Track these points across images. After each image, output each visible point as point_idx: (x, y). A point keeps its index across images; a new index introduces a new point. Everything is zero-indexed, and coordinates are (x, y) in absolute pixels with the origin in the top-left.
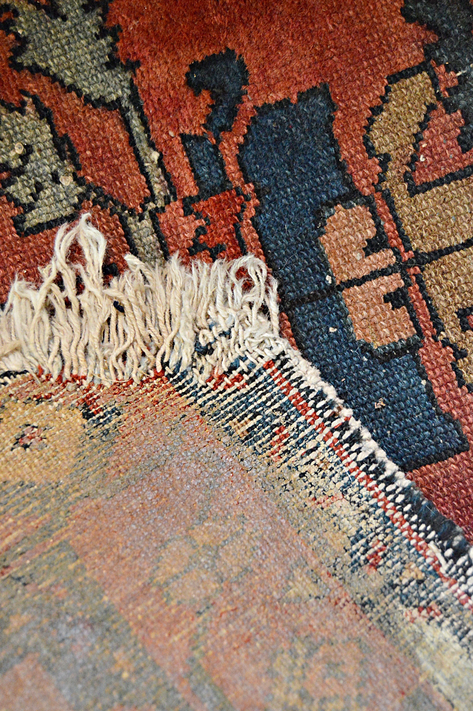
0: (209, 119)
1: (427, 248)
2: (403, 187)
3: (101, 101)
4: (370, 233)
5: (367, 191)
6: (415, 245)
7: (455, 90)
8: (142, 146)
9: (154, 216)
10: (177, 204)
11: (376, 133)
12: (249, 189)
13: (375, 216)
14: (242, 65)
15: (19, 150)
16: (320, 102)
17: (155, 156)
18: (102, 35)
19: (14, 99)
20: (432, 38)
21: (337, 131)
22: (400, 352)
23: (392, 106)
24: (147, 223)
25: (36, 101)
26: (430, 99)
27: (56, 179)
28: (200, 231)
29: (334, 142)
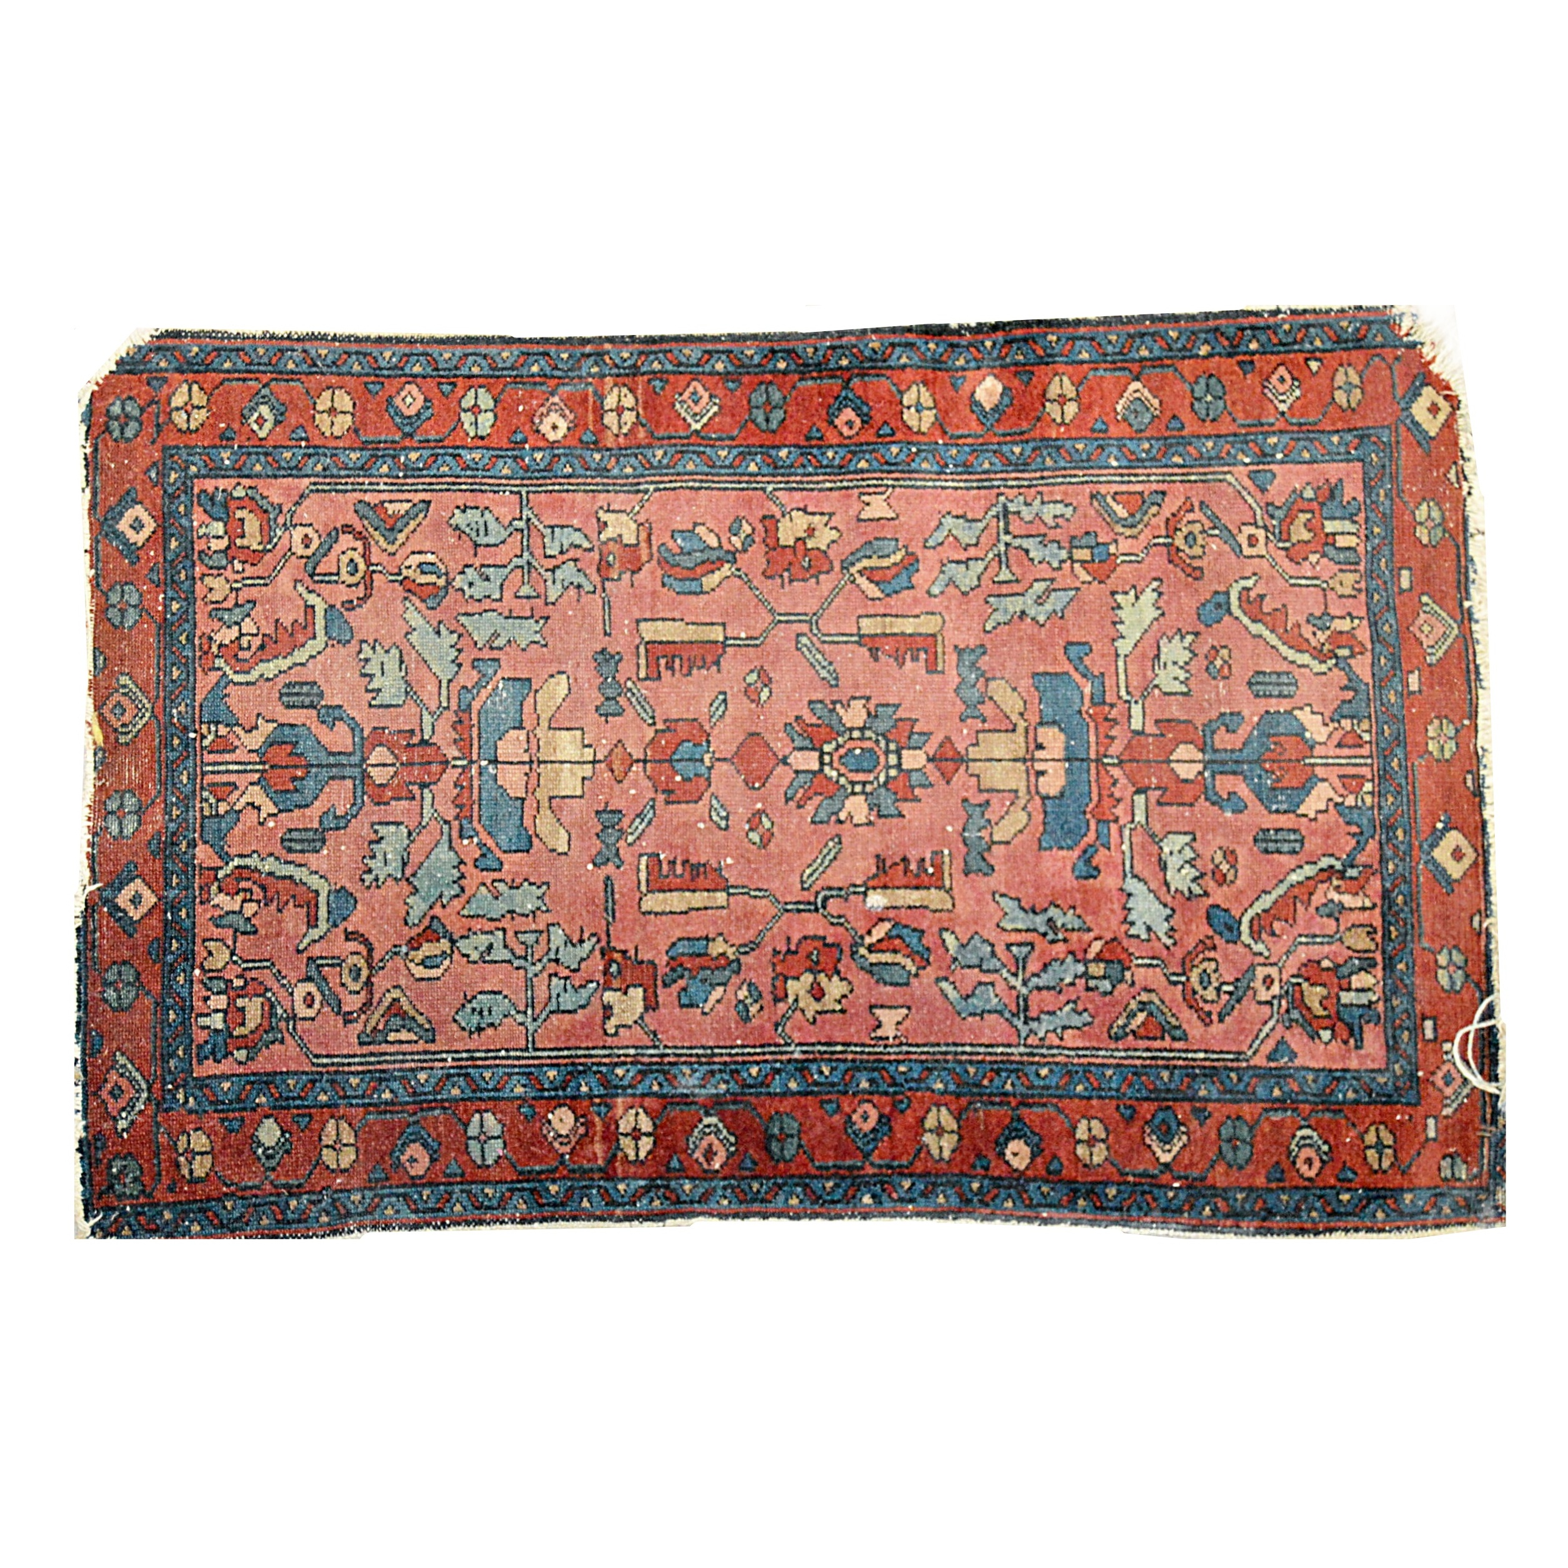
0: (1096, 851)
1: (1019, 764)
2: (1020, 794)
3: (1140, 880)
4: (1041, 779)
5: (1037, 798)
6: (1023, 768)
7: (984, 827)
8: (1128, 855)
9: (1133, 821)
10: (1121, 822)
11: (1025, 821)
12: (1088, 816)
13: (1037, 786)
14: (1073, 870)
15: (1183, 871)
16: (1044, 844)
17: (1124, 847)
18: (1129, 909)
19: (1178, 896)
20: (986, 855)
21: (1041, 828)
22: (1047, 723)
23: (1013, 831)
24: (1137, 819)
25: (1169, 891)
26: (996, 828)
27: (1171, 853)
28: (1115, 807)
29: (1044, 824)
